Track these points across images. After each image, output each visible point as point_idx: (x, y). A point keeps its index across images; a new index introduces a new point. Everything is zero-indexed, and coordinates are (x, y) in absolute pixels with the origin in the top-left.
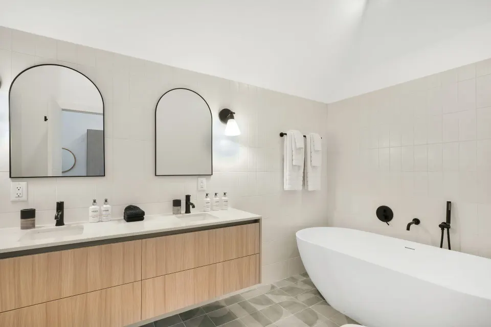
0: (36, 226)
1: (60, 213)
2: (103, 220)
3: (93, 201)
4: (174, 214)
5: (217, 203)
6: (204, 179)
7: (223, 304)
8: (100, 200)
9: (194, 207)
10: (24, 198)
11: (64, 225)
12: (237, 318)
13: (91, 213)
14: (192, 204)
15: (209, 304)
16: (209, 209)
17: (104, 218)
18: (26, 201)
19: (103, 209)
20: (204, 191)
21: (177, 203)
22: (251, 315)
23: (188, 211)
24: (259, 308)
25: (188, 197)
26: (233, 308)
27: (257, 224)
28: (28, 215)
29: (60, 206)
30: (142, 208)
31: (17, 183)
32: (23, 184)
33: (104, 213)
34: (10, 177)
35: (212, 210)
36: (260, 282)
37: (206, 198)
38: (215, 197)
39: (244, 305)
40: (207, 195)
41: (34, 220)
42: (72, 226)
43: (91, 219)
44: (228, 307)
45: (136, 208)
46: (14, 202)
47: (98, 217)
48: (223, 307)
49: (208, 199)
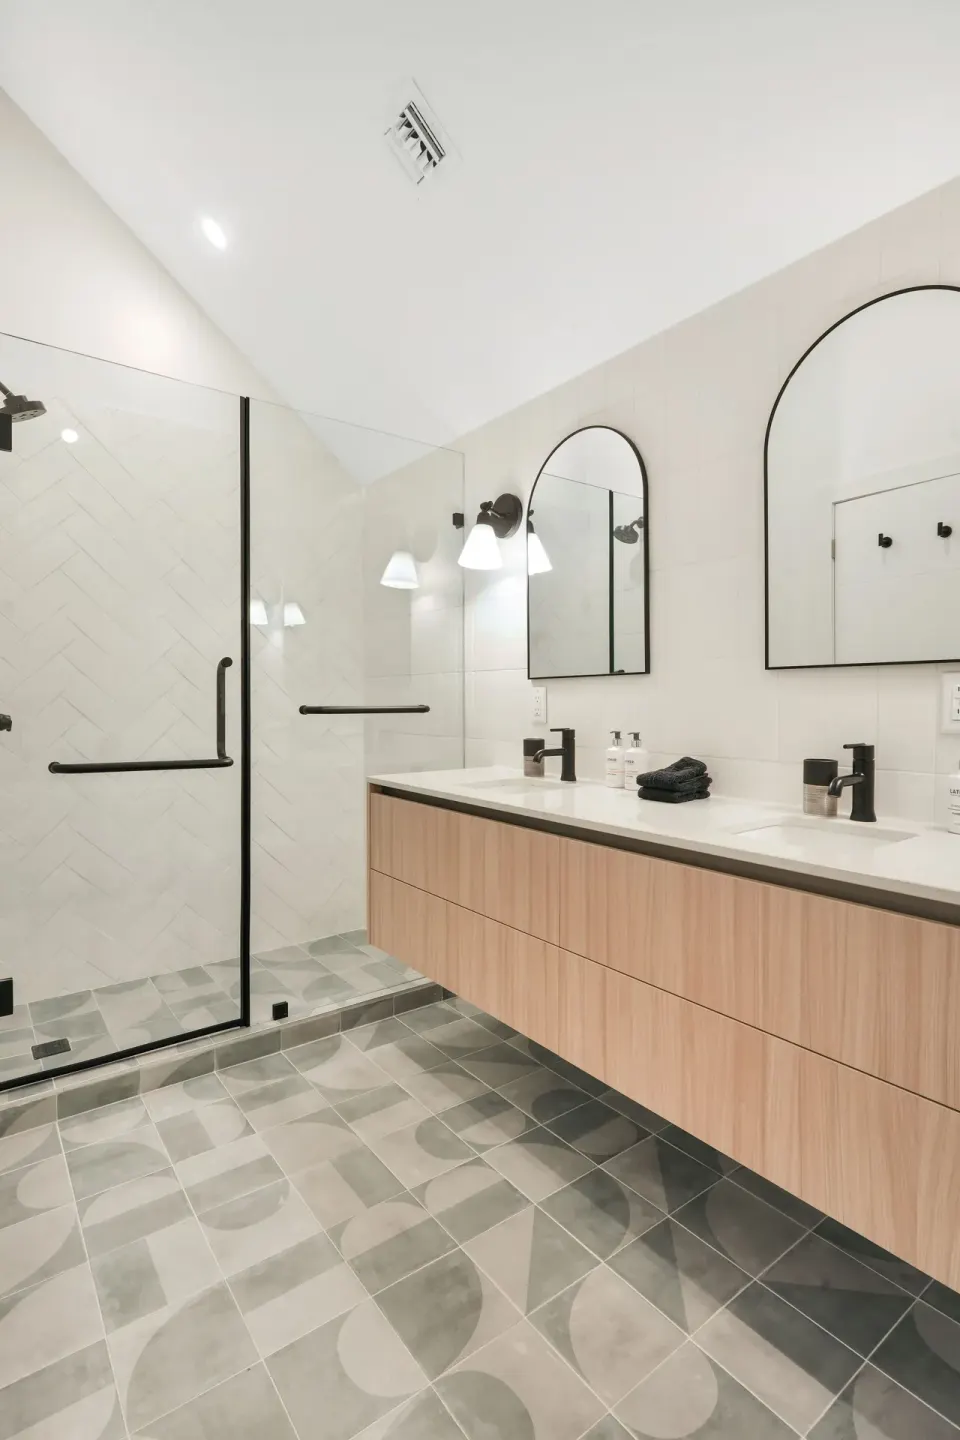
10: (542, 718)
21: (819, 772)
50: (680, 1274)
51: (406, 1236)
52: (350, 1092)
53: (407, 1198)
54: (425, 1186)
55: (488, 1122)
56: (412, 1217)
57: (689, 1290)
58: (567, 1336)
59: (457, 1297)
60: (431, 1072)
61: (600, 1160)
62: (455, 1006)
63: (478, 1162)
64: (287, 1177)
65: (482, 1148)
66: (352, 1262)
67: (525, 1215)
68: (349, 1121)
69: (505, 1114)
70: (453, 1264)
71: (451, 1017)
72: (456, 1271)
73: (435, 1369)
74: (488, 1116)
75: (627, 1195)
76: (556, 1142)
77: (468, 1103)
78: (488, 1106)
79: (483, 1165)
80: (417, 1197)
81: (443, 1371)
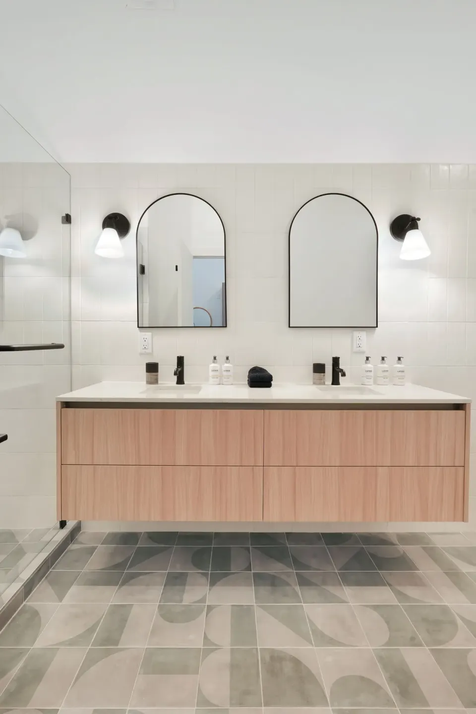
0: (159, 382)
1: (180, 369)
2: (224, 383)
3: (213, 358)
4: (314, 383)
5: (386, 374)
6: (363, 334)
7: (395, 540)
8: (221, 358)
9: (344, 375)
10: (149, 351)
11: (184, 383)
12: (418, 569)
13: (211, 374)
14: (342, 370)
15: (370, 534)
16: (372, 380)
17: (225, 380)
18: (151, 354)
19: (224, 369)
20: (363, 352)
21: (319, 368)
22: (447, 574)
23: (335, 382)
24: (465, 568)
25: (336, 361)
26: (412, 552)
27: (460, 413)
28: (152, 368)
29: (180, 361)
30: (270, 371)
31: (144, 333)
32: (148, 334)
33: (225, 373)
34: (138, 327)
35: (375, 383)
36: (464, 519)
37: (366, 363)
38: (382, 363)
39: (432, 553)
40: (367, 358)
41: (157, 375)
42: (192, 386)
43: (211, 380)
44: (402, 548)
45: (262, 370)
46: (141, 354)
47: (219, 378)
48: (393, 544)
49: (369, 365)
50: (324, 587)
51: (234, 667)
52: (91, 630)
53: (207, 652)
54: (206, 637)
55: (187, 587)
56: (223, 657)
57: (331, 589)
58: (332, 639)
59: (288, 668)
60: (123, 584)
61: (249, 568)
62: (81, 543)
63: (210, 608)
64: (128, 708)
65: (203, 600)
66: (232, 705)
67: (258, 612)
68: (117, 645)
69: (188, 579)
70: (268, 658)
71: (91, 550)
72: (272, 658)
73: (323, 702)
74: (184, 584)
75: (275, 574)
76: (226, 575)
77: (165, 586)
78: (176, 581)
79: (215, 607)
80: (210, 647)
81: (326, 698)
